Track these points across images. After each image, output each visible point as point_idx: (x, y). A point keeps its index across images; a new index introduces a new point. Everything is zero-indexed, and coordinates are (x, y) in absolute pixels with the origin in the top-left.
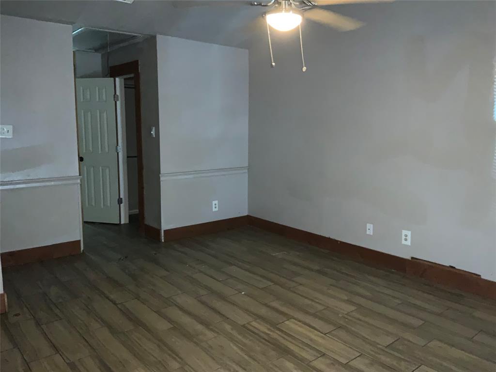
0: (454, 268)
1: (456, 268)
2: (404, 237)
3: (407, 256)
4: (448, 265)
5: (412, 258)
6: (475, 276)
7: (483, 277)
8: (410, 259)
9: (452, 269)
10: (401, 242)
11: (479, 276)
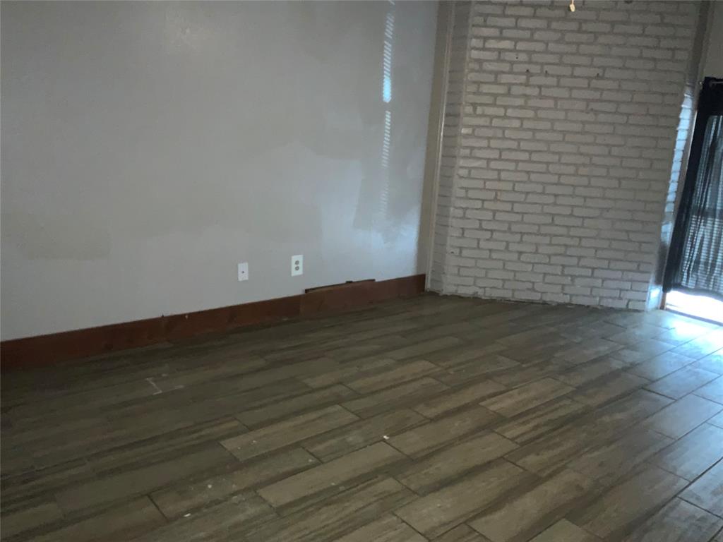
0: (352, 282)
1: (354, 280)
2: (294, 266)
3: (297, 291)
4: (344, 282)
5: (307, 291)
6: (369, 282)
7: (377, 280)
8: (304, 293)
9: (350, 285)
10: (291, 274)
11: (374, 280)
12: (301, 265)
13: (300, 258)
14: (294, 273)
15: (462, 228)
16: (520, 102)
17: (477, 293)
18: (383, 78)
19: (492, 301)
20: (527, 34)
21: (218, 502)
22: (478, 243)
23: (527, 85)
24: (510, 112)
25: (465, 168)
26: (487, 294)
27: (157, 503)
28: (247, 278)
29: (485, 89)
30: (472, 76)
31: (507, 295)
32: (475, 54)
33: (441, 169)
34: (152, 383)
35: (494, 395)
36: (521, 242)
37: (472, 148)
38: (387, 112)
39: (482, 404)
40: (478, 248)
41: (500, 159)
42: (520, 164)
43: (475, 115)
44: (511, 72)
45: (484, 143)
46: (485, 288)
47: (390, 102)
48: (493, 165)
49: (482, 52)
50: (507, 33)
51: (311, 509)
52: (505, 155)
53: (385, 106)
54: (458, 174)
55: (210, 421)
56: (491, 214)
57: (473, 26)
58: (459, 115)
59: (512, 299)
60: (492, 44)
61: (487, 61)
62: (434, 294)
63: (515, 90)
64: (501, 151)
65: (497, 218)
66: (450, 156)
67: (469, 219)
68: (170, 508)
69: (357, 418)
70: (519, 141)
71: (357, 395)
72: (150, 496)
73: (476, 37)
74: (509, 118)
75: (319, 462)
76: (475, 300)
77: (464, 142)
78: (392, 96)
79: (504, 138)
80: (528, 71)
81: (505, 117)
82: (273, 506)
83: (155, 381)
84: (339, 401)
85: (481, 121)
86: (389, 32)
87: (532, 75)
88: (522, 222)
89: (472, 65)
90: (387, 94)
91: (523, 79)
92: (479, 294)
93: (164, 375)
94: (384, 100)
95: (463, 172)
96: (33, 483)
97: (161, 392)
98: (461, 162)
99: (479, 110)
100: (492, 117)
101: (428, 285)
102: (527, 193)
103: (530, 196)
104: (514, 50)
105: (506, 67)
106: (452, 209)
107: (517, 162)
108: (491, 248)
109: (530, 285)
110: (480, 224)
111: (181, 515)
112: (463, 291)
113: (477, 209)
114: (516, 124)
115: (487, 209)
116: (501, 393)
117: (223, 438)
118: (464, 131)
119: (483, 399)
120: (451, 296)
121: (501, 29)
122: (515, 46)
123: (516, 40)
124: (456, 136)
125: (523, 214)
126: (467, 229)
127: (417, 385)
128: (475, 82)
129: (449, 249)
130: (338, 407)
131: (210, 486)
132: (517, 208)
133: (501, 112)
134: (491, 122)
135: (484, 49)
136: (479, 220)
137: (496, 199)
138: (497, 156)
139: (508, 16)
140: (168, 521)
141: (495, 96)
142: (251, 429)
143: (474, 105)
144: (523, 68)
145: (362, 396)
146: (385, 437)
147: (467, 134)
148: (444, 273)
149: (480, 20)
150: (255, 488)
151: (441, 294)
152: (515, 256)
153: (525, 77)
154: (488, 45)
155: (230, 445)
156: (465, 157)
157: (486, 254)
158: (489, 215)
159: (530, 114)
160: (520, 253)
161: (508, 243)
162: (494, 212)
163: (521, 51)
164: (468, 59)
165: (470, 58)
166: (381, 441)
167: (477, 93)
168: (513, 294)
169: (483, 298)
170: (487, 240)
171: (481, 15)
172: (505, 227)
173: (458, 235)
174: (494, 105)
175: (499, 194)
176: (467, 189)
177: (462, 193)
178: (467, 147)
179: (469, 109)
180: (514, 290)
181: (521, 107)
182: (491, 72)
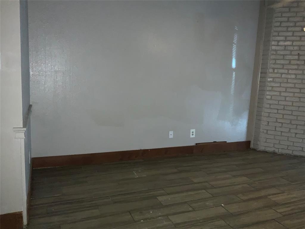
0: (216, 142)
1: (217, 141)
2: (191, 133)
3: (193, 144)
4: (213, 142)
5: (196, 144)
6: (224, 143)
7: (228, 142)
8: (195, 145)
9: (215, 143)
10: (190, 137)
11: (226, 142)
12: (194, 133)
13: (194, 130)
14: (191, 136)
15: (268, 121)
16: (296, 67)
17: (275, 150)
18: (232, 59)
19: (282, 155)
20: (298, 38)
21: (153, 218)
22: (275, 128)
23: (298, 60)
24: (290, 72)
25: (269, 95)
26: (280, 152)
27: (132, 215)
28: (172, 137)
29: (278, 62)
30: (273, 57)
31: (290, 152)
32: (274, 48)
33: (258, 95)
34: (135, 173)
35: (275, 194)
36: (296, 128)
37: (272, 87)
38: (233, 72)
39: (269, 197)
40: (275, 130)
41: (286, 92)
42: (296, 94)
43: (274, 72)
44: (291, 55)
45: (278, 85)
46: (278, 148)
47: (235, 68)
48: (283, 94)
49: (277, 47)
50: (288, 38)
51: (188, 226)
52: (288, 90)
53: (232, 70)
54: (266, 98)
55: (155, 189)
56: (282, 115)
57: (273, 36)
58: (267, 73)
59: (291, 154)
60: (281, 43)
61: (279, 50)
62: (254, 150)
63: (293, 62)
64: (286, 88)
65: (284, 117)
66: (262, 90)
67: (271, 117)
68: (136, 218)
69: (212, 196)
70: (295, 84)
71: (213, 187)
72: (130, 212)
73: (274, 41)
74: (290, 74)
75: (194, 210)
76: (274, 153)
77: (269, 84)
78: (236, 66)
79: (287, 83)
80: (299, 54)
81: (288, 74)
82: (174, 223)
83: (136, 173)
84: (205, 188)
85: (277, 75)
86: (235, 41)
87: (301, 55)
88: (297, 120)
89: (272, 52)
90: (234, 65)
91: (296, 57)
92: (276, 151)
93: (139, 171)
94: (233, 67)
95: (269, 97)
96: (92, 202)
97: (137, 177)
98: (268, 93)
99: (276, 71)
100: (282, 74)
101: (252, 146)
102: (299, 107)
103: (300, 108)
104: (292, 45)
105: (288, 52)
106: (263, 113)
107: (294, 93)
108: (281, 131)
109: (301, 149)
110: (277, 120)
111: (139, 221)
112: (268, 149)
113: (275, 113)
114: (293, 76)
115: (280, 114)
116: (279, 194)
117: (158, 196)
118: (269, 80)
119: (269, 195)
120: (262, 151)
121: (286, 37)
122: (293, 43)
123: (293, 41)
124: (265, 82)
125: (297, 116)
126: (270, 122)
127: (240, 186)
128: (274, 59)
129: (261, 130)
130: (204, 191)
131: (151, 212)
132: (294, 113)
133: (286, 71)
134: (281, 76)
135: (278, 45)
136: (276, 118)
137: (284, 109)
138: (284, 90)
139: (289, 31)
140: (135, 222)
141: (283, 65)
142: (168, 194)
143: (274, 69)
144: (296, 53)
145: (215, 188)
146: (222, 205)
147: (271, 81)
148: (259, 141)
149: (276, 34)
150: (167, 215)
151: (258, 150)
152: (294, 135)
153: (297, 56)
154: (279, 44)
155: (160, 199)
156: (270, 91)
157: (279, 133)
158: (281, 116)
159: (301, 72)
160: (296, 134)
161: (290, 129)
162: (283, 115)
163: (295, 46)
164: (270, 50)
165: (272, 49)
166: (220, 206)
167: (275, 64)
168: (292, 152)
169: (278, 153)
170: (280, 127)
171: (276, 31)
172: (289, 122)
173: (266, 124)
174: (283, 68)
175: (285, 107)
176: (270, 104)
177: (268, 106)
178: (270, 86)
179: (271, 70)
180: (293, 151)
181: (296, 69)
182: (281, 55)
